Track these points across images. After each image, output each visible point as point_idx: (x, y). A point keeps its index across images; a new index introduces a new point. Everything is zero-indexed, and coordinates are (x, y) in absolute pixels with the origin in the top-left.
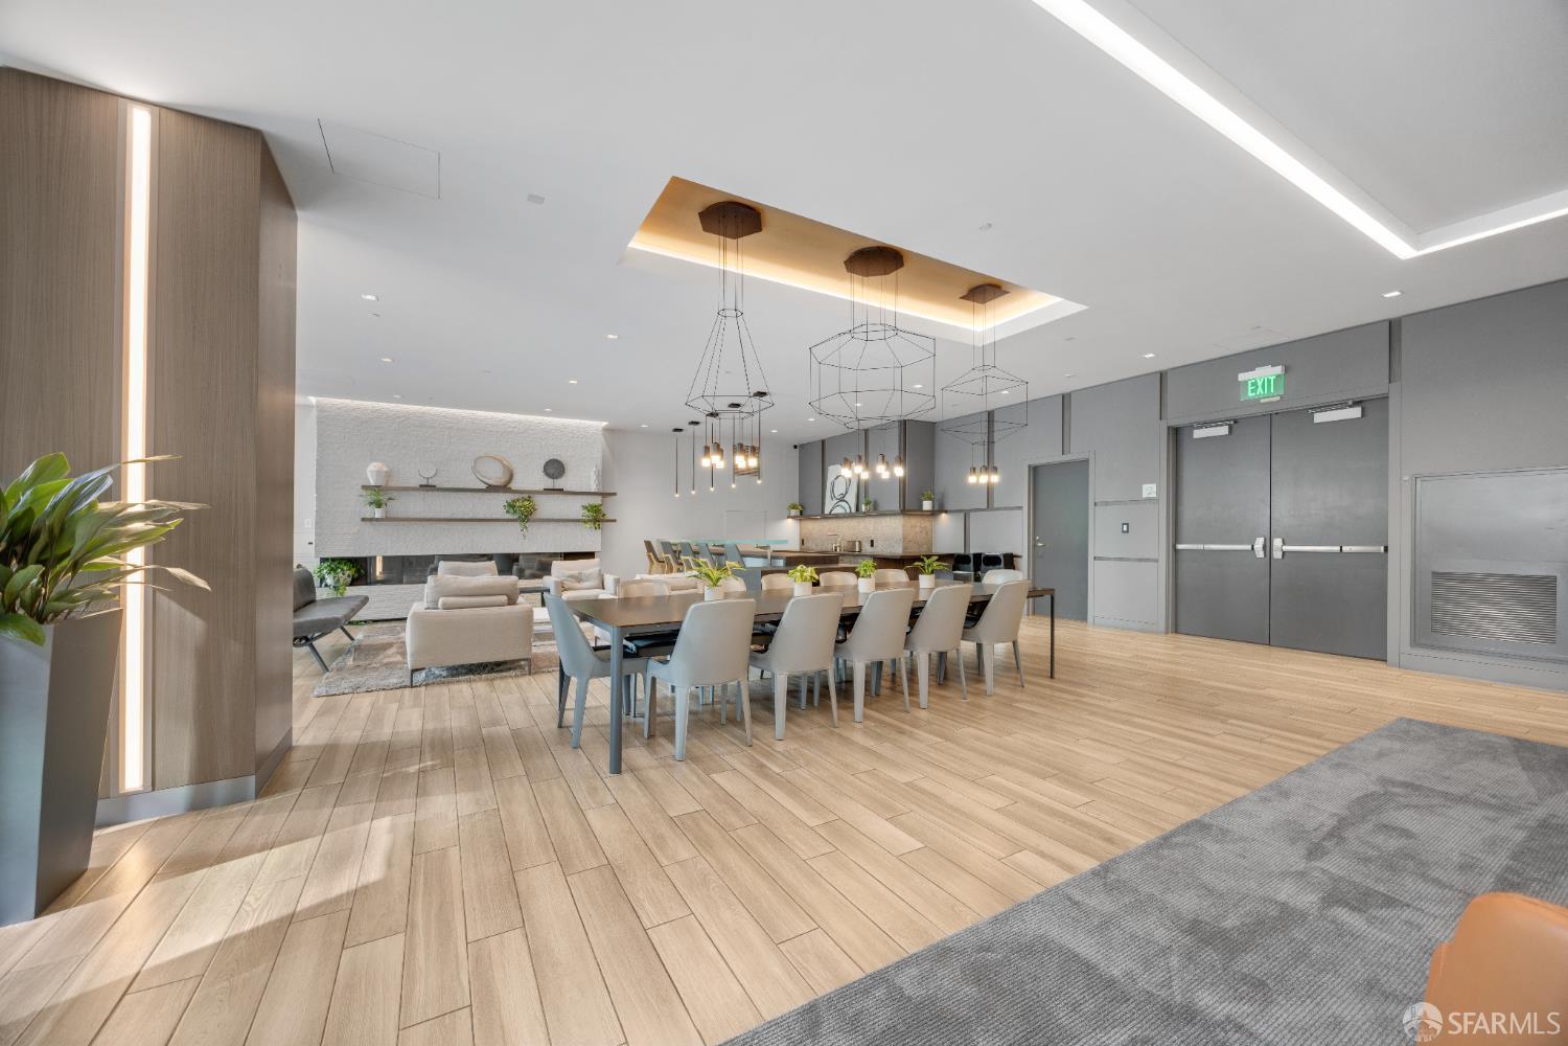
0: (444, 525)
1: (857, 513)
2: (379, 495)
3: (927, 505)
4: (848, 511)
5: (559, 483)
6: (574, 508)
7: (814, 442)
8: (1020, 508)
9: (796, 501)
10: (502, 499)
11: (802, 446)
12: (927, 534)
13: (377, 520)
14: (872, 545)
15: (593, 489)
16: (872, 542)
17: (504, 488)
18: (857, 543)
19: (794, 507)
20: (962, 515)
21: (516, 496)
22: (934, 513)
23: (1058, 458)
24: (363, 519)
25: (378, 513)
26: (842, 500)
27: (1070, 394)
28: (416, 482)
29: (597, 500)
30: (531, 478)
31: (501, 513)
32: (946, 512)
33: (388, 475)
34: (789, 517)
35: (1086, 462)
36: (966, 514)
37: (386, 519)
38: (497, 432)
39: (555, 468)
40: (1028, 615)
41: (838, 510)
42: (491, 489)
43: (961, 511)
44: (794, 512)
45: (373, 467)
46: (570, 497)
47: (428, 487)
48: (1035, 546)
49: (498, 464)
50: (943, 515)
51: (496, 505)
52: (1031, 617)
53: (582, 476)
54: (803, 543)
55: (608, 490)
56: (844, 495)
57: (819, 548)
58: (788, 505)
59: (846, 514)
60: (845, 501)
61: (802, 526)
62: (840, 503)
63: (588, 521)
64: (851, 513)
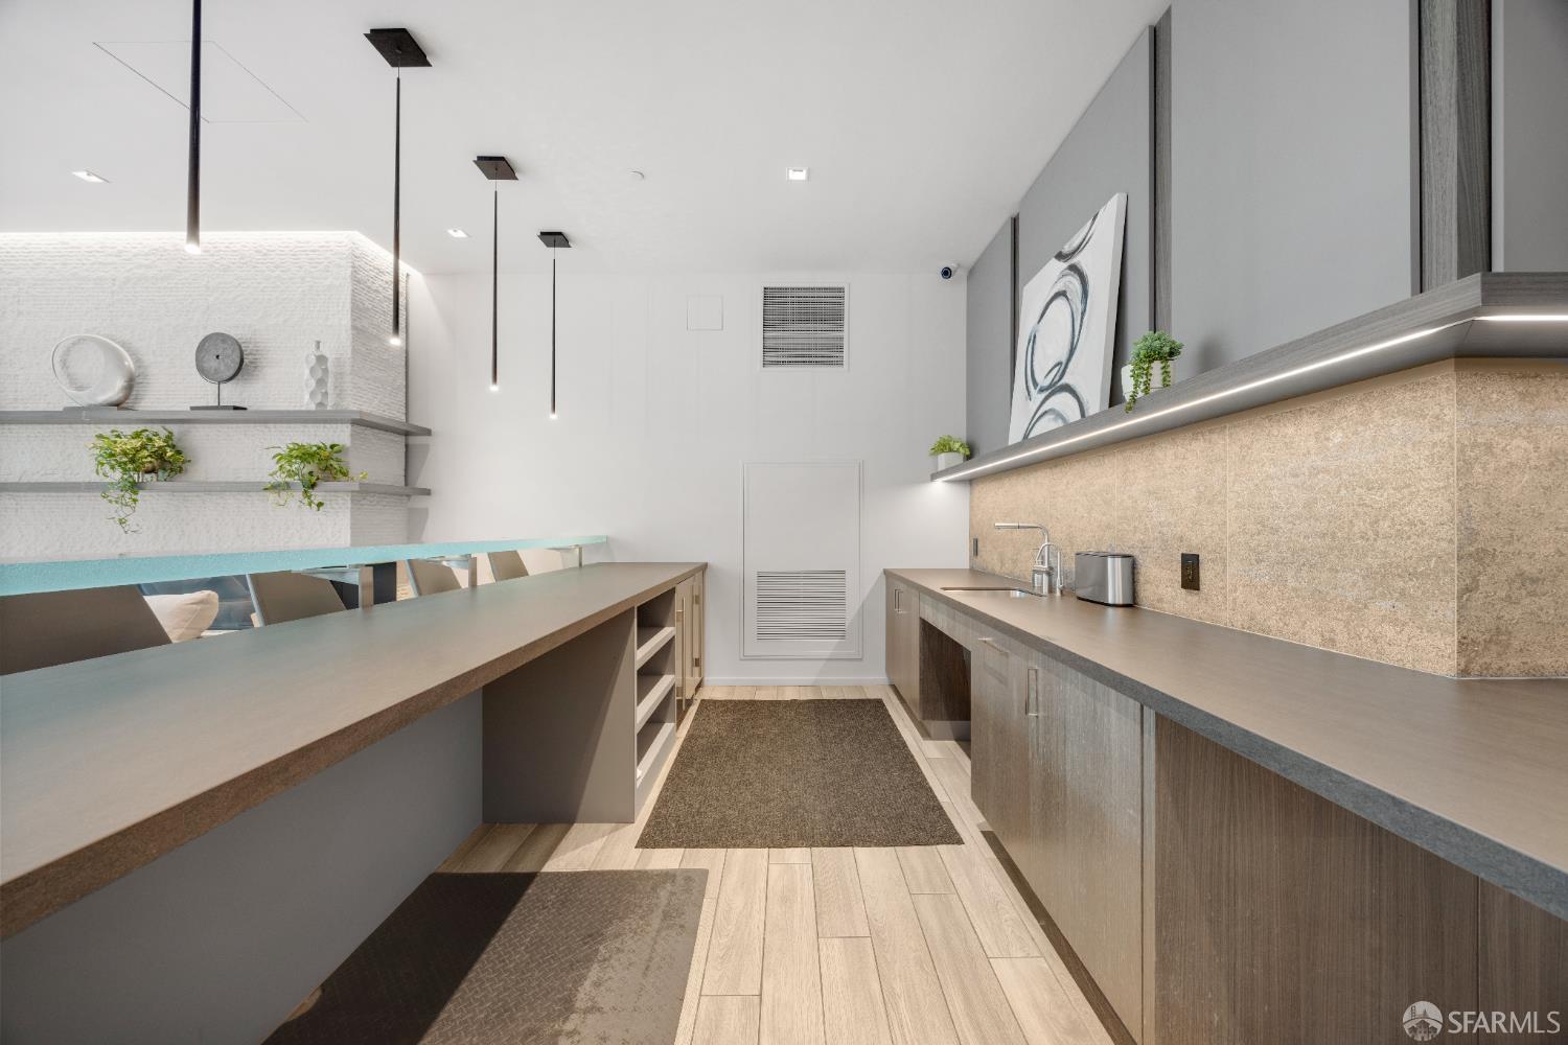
5: (232, 396)
7: (993, 238)
9: (960, 433)
19: (945, 447)
26: (1057, 388)
29: (337, 435)
34: (934, 477)
41: (1044, 428)
44: (943, 460)
49: (108, 353)
54: (976, 552)
55: (418, 421)
56: (1063, 367)
57: (1008, 566)
58: (934, 441)
59: (1070, 429)
60: (1068, 388)
61: (971, 501)
62: (1051, 403)
63: (287, 486)
64: (1086, 421)
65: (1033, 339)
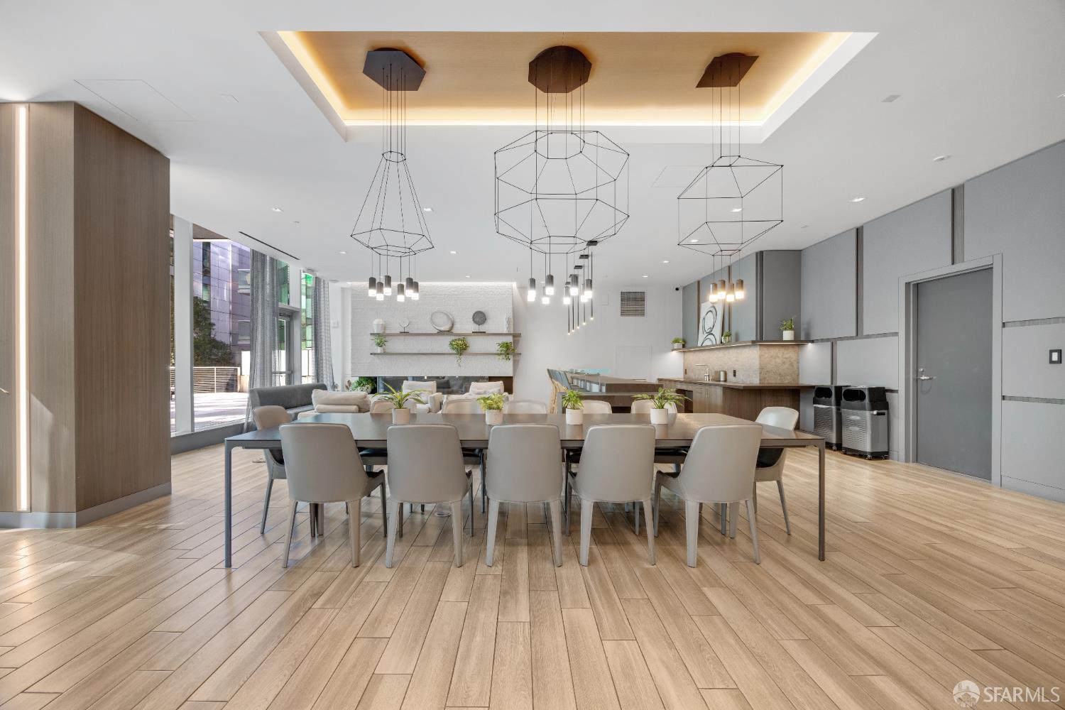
0: (415, 357)
1: (723, 346)
2: (381, 338)
3: (788, 335)
4: (714, 343)
5: (482, 328)
6: (493, 345)
7: (692, 284)
8: (896, 334)
9: (680, 336)
10: (449, 339)
11: (684, 288)
12: (791, 364)
13: (378, 354)
14: (735, 375)
15: (505, 331)
16: (735, 372)
17: (449, 332)
18: (722, 374)
19: (676, 341)
20: (829, 343)
21: (457, 338)
22: (799, 342)
23: (947, 269)
24: (371, 354)
25: (379, 350)
26: (710, 333)
27: (962, 186)
28: (398, 332)
29: (510, 339)
30: (466, 326)
31: (448, 349)
32: (812, 342)
33: (385, 327)
34: (673, 350)
35: (988, 270)
36: (833, 343)
37: (385, 353)
38: (445, 295)
39: (480, 318)
40: (907, 460)
41: (707, 343)
42: (441, 333)
43: (828, 340)
44: (676, 346)
45: (376, 322)
46: (490, 337)
47: (405, 333)
48: (917, 380)
49: (445, 316)
50: (810, 345)
51: (444, 344)
52: (911, 464)
53: (499, 323)
54: (686, 373)
55: (517, 332)
56: (711, 329)
57: (697, 377)
58: (673, 339)
59: (713, 345)
60: (712, 334)
61: (684, 358)
62: (709, 337)
63: (501, 354)
64: (716, 345)
65: (704, 319)
